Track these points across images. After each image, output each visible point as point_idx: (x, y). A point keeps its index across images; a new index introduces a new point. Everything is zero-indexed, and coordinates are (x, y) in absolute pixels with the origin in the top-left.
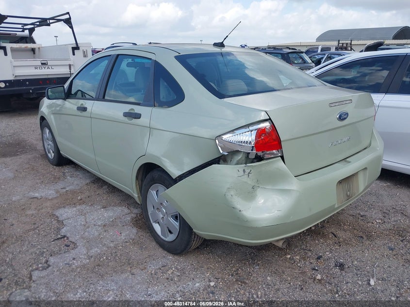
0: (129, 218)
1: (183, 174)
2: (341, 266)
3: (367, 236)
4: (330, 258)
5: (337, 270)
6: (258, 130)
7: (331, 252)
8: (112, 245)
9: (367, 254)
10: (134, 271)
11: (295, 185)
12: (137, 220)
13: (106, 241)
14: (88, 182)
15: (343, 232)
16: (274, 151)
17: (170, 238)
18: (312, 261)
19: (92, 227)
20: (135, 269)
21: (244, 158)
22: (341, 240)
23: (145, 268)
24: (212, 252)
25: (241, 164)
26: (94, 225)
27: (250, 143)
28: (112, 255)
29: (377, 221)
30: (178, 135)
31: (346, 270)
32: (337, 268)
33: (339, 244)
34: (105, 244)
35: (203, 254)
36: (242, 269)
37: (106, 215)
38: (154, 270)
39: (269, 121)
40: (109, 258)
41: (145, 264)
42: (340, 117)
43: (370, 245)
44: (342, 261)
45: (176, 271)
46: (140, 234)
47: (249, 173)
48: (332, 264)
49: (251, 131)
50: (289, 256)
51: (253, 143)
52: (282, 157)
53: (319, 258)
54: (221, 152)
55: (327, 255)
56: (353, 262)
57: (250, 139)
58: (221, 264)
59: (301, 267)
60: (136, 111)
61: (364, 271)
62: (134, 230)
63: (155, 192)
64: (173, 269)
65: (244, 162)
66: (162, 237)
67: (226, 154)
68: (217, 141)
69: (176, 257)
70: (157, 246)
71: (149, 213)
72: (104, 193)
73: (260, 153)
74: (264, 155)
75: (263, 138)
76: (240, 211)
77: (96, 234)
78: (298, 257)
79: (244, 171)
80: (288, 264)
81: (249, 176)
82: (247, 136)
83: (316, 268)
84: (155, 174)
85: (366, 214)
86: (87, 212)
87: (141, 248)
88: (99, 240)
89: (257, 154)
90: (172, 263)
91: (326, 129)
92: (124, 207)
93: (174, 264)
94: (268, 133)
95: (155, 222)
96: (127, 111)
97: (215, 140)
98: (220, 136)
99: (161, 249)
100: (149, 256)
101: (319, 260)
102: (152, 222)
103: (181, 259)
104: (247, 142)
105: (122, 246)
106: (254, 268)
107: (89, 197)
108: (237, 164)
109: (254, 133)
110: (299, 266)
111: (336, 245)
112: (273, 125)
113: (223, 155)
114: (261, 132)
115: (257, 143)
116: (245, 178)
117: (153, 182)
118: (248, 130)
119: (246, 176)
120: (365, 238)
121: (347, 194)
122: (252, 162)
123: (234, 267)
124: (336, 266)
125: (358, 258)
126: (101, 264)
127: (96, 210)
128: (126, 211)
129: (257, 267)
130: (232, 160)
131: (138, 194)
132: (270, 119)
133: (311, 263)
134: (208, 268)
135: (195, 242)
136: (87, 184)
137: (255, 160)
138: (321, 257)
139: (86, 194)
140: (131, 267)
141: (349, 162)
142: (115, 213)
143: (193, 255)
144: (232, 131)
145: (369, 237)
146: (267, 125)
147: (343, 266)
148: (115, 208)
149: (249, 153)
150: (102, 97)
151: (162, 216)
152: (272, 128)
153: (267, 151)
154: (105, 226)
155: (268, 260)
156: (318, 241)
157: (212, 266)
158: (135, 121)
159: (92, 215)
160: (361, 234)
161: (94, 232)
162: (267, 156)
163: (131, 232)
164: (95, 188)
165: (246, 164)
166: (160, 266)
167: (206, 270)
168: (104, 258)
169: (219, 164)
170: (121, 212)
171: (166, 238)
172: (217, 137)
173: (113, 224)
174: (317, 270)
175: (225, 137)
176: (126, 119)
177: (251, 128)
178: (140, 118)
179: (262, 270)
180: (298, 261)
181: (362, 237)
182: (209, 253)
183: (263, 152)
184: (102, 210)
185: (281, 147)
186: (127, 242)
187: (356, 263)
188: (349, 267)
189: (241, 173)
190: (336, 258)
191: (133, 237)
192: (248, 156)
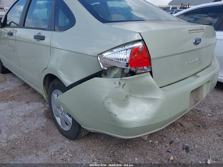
0: (43, 111)
1: (74, 84)
2: (187, 149)
3: (203, 125)
4: (179, 143)
5: (184, 152)
6: (132, 49)
7: (180, 138)
8: (27, 132)
9: (203, 140)
10: (39, 153)
11: (160, 95)
12: (48, 113)
13: (23, 128)
14: (21, 85)
15: (187, 122)
16: (145, 67)
17: (67, 128)
18: (166, 145)
19: (15, 117)
20: (40, 151)
21: (120, 73)
22: (186, 128)
23: (47, 150)
24: (97, 137)
25: (118, 77)
26: (18, 116)
27: (125, 60)
28: (25, 140)
29: (208, 115)
30: (69, 52)
31: (190, 152)
32: (184, 150)
33: (185, 131)
34: (22, 131)
35: (91, 139)
36: (117, 152)
37: (27, 108)
38: (53, 152)
39: (142, 41)
40: (22, 142)
41: (48, 147)
42: (196, 41)
43: (205, 132)
44: (187, 145)
45: (70, 152)
46: (48, 123)
47: (124, 85)
48: (181, 147)
49: (127, 50)
50: (151, 141)
51: (128, 60)
52: (151, 73)
53: (171, 142)
54: (102, 67)
55: (177, 140)
56: (194, 146)
57: (125, 57)
58: (103, 147)
59: (159, 150)
60: (42, 35)
61: (202, 153)
62: (45, 120)
63: (56, 95)
64: (68, 151)
65: (120, 75)
66: (62, 127)
67: (106, 69)
68: (99, 58)
69: (71, 141)
70: (59, 132)
71: (53, 110)
72: (29, 93)
73: (133, 69)
74: (136, 70)
75: (136, 56)
76: (115, 115)
77: (17, 122)
78: (157, 142)
79: (120, 83)
80: (150, 147)
81: (123, 87)
82: (123, 54)
83: (170, 151)
84: (55, 82)
85: (201, 109)
86: (15, 106)
87: (48, 134)
88: (18, 127)
89: (130, 69)
90: (67, 146)
91: (184, 51)
92: (41, 103)
93: (69, 147)
94: (140, 52)
95: (57, 116)
96: (36, 34)
97: (98, 56)
98: (101, 54)
99: (61, 135)
100: (52, 140)
101: (171, 144)
102: (55, 116)
103: (75, 143)
104: (123, 59)
105: (34, 133)
106: (126, 150)
107: (18, 95)
108: (115, 77)
109: (129, 52)
110: (158, 149)
111: (182, 132)
112: (145, 45)
113: (104, 70)
114: (135, 51)
115: (131, 60)
116: (120, 89)
117: (54, 88)
118: (124, 48)
119: (121, 88)
120: (202, 127)
121: (195, 100)
122: (127, 76)
123: (112, 149)
124: (183, 149)
125: (198, 143)
126: (15, 147)
127: (21, 105)
128: (42, 105)
129: (129, 150)
130: (111, 74)
131: (46, 96)
132: (143, 40)
133: (166, 146)
134: (93, 151)
135: (83, 133)
136: (19, 86)
137: (129, 75)
138: (173, 141)
139: (17, 93)
140: (37, 150)
141: (199, 77)
142: (34, 107)
143: (84, 140)
144: (111, 50)
145: (204, 126)
146: (140, 45)
147: (188, 149)
148: (35, 103)
149: (124, 69)
150: (23, 25)
151: (61, 113)
152: (144, 48)
153: (139, 67)
154: (25, 116)
155: (137, 144)
156: (171, 129)
157: (96, 149)
158: (41, 42)
159: (17, 108)
160: (198, 124)
161: (16, 121)
162: (138, 71)
163: (42, 121)
164: (24, 89)
165: (121, 77)
166: (59, 149)
167: (92, 152)
168: (19, 142)
169: (101, 77)
170: (39, 107)
171: (64, 128)
172: (98, 55)
173: (31, 115)
174: (170, 152)
175: (105, 55)
176: (35, 40)
177: (126, 47)
178: (44, 40)
179: (132, 152)
180: (157, 145)
181: (199, 126)
182: (95, 138)
183: (135, 68)
184: (26, 104)
185: (150, 64)
186: (38, 129)
187: (197, 146)
188: (192, 150)
189: (117, 85)
190: (183, 142)
191: (43, 125)
192: (123, 71)
